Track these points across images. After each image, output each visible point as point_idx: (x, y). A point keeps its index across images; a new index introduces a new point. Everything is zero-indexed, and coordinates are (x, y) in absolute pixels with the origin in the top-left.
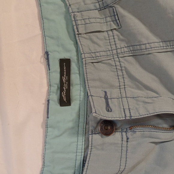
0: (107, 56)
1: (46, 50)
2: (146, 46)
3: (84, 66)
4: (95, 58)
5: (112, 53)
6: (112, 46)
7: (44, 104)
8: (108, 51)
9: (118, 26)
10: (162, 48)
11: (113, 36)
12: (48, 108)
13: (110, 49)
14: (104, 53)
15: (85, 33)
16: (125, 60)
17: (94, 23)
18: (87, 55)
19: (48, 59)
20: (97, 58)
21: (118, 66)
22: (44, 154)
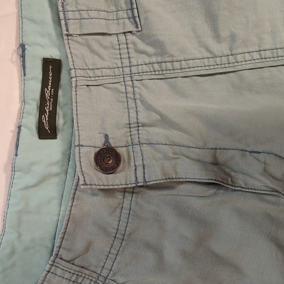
0: (114, 77)
1: (21, 42)
2: (181, 65)
3: (74, 89)
4: (93, 79)
5: (123, 72)
6: (124, 61)
7: (12, 131)
8: (116, 69)
9: (137, 27)
10: (207, 68)
11: (127, 44)
12: (18, 140)
13: (120, 65)
14: (108, 72)
15: (79, 33)
16: (143, 85)
17: (96, 18)
18: (79, 72)
19: (23, 56)
20: (97, 78)
21: (129, 92)
22: (6, 213)
